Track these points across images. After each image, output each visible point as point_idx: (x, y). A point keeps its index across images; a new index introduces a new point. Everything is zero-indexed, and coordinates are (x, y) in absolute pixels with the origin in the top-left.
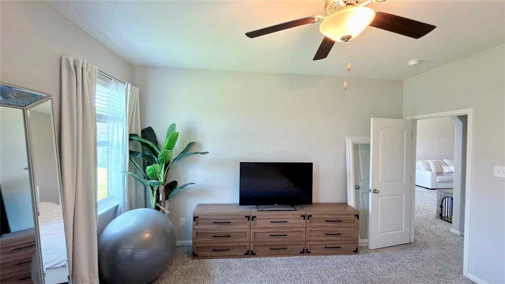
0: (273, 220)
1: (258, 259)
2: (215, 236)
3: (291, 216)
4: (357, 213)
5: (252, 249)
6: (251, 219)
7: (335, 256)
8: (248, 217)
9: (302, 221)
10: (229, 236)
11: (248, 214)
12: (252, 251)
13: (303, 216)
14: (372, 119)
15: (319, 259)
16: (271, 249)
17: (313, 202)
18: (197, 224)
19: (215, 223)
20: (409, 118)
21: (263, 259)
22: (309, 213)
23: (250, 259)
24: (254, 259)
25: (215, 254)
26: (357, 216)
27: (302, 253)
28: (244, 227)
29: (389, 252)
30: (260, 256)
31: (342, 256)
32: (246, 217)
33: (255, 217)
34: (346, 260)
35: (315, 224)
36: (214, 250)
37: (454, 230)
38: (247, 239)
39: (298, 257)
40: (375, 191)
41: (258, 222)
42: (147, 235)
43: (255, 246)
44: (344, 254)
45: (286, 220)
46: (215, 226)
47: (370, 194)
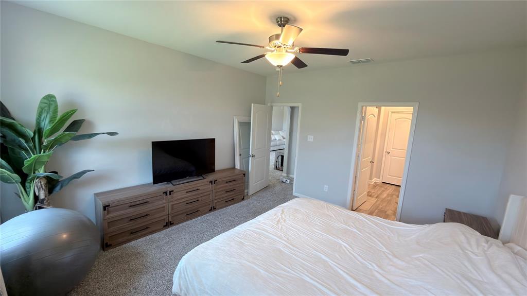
0: (188, 191)
1: (177, 226)
2: (131, 220)
3: (201, 184)
4: (244, 173)
5: (170, 220)
6: (169, 194)
7: (232, 206)
8: (166, 193)
9: (210, 186)
10: (147, 215)
11: (165, 191)
12: (170, 222)
13: (211, 182)
14: (252, 104)
15: (223, 211)
16: (187, 215)
17: (216, 170)
18: (108, 213)
19: (131, 206)
20: (269, 105)
21: (181, 225)
22: (215, 179)
23: (170, 229)
24: (174, 227)
25: (133, 236)
26: (244, 174)
27: (211, 210)
28: (162, 202)
29: (260, 194)
30: (178, 224)
31: (236, 204)
32: (164, 193)
33: (173, 191)
34: (239, 206)
35: (219, 186)
36: (132, 233)
37: (284, 174)
38: (165, 212)
39: (207, 215)
40: (253, 156)
41: (175, 195)
42: (65, 236)
43: (172, 217)
44: (236, 203)
45: (198, 188)
46: (132, 209)
47: (250, 158)
